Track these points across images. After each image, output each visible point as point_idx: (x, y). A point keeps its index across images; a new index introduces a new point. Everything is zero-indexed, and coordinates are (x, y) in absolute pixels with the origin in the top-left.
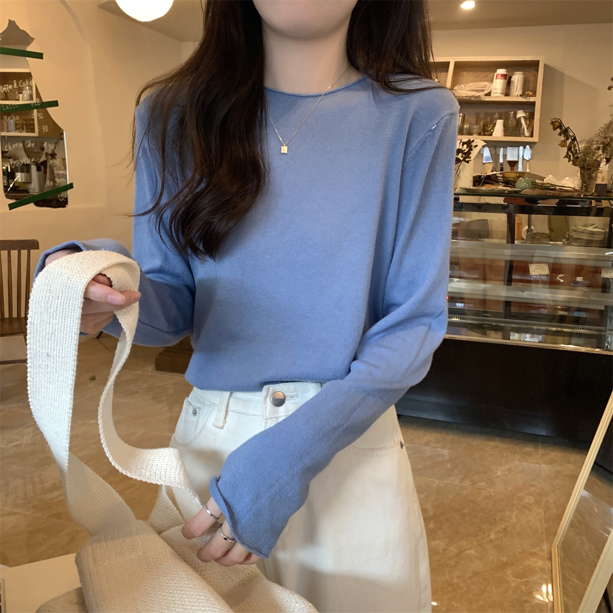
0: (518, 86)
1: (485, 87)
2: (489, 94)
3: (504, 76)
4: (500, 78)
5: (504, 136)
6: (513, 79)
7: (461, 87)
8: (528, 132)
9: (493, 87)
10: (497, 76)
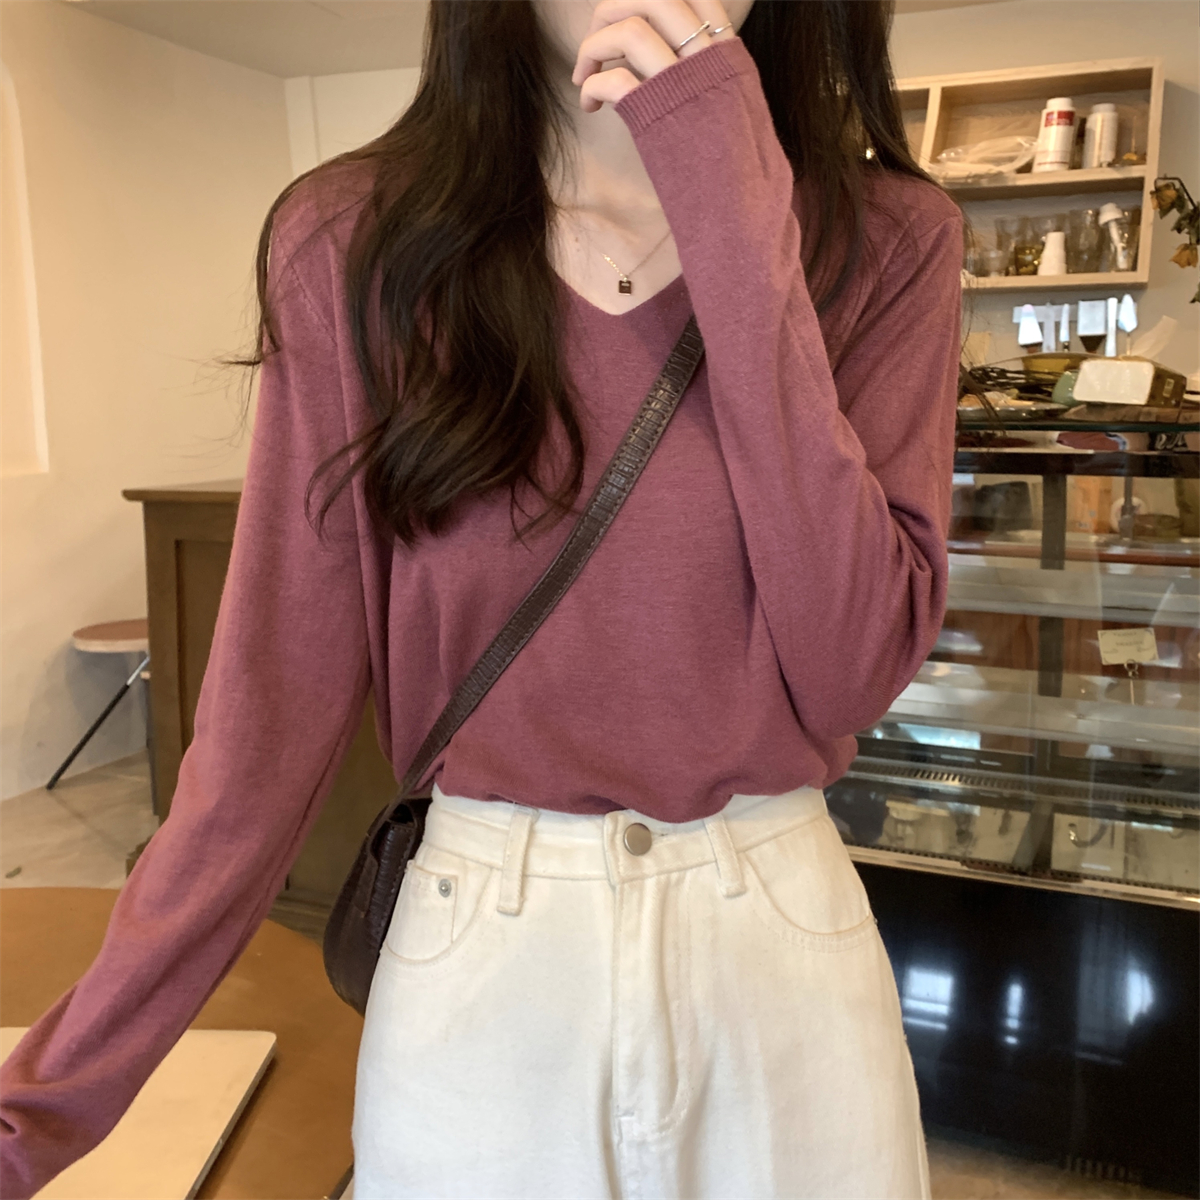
0: (1104, 142)
1: (1020, 151)
2: (1027, 168)
3: (1067, 117)
4: (1055, 122)
5: (1068, 272)
6: (1089, 125)
7: (957, 153)
8: (1125, 257)
9: (1039, 149)
10: (1047, 119)
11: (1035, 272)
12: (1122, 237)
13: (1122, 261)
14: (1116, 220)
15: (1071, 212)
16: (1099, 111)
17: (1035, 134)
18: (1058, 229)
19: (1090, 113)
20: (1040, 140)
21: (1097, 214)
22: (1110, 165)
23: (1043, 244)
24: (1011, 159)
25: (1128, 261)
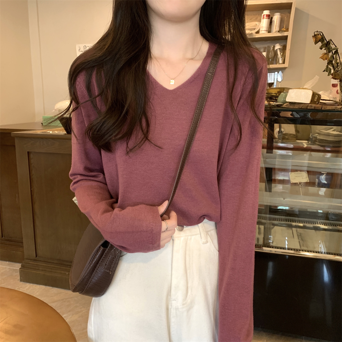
0: (277, 24)
1: (256, 26)
2: (258, 32)
3: (268, 16)
4: (265, 18)
6: (273, 19)
8: (281, 60)
9: (261, 26)
10: (263, 17)
12: (281, 53)
13: (281, 61)
14: (279, 49)
15: (268, 46)
16: (276, 15)
17: (260, 21)
18: (264, 51)
19: (274, 16)
20: (261, 23)
21: (274, 47)
22: (278, 32)
24: (254, 29)
25: (282, 61)
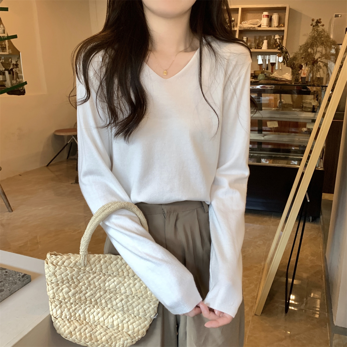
0: (276, 21)
1: (258, 22)
2: (260, 26)
4: (265, 17)
5: (268, 49)
6: (272, 18)
7: (245, 22)
10: (263, 16)
11: (261, 48)
12: (279, 41)
14: (278, 38)
16: (275, 15)
17: (261, 19)
18: (266, 40)
19: (273, 15)
21: (274, 37)
22: (277, 27)
23: (263, 42)
24: (257, 24)
